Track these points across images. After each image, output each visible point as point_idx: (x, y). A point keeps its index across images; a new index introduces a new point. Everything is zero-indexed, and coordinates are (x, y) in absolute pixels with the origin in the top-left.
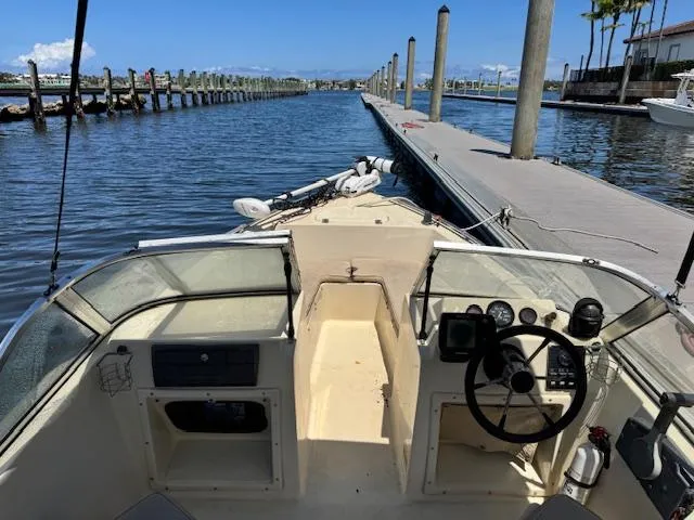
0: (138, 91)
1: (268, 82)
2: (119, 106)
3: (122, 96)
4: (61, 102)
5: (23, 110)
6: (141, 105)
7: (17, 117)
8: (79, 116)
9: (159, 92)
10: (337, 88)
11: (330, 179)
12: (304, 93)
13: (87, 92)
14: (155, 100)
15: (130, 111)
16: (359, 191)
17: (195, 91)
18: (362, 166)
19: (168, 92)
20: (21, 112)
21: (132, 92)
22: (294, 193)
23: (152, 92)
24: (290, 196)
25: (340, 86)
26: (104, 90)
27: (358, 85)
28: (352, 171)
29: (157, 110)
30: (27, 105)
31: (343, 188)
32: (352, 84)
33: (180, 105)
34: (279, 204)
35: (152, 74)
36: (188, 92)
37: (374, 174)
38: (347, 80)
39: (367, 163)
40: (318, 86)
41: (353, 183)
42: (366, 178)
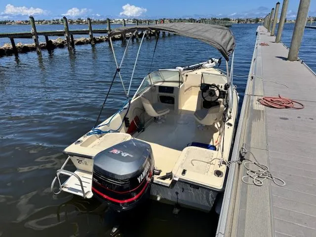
3: (152, 31)
8: (137, 39)
10: (249, 22)
11: (200, 64)
15: (154, 37)
16: (208, 67)
18: (210, 61)
22: (190, 66)
25: (251, 21)
28: (207, 62)
31: (204, 66)
32: (257, 20)
34: (186, 69)
37: (214, 63)
38: (255, 18)
39: (212, 60)
40: (238, 22)
41: (207, 65)
42: (211, 64)
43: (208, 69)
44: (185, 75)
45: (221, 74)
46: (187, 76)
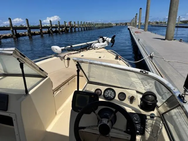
0: (67, 27)
1: (103, 24)
2: (62, 31)
3: (63, 28)
4: (48, 30)
5: (39, 32)
6: (68, 31)
7: (37, 34)
8: (51, 34)
9: (72, 27)
10: (122, 25)
11: (89, 43)
12: (112, 27)
13: (54, 27)
14: (71, 29)
15: (64, 32)
16: (99, 47)
17: (82, 27)
18: (101, 40)
19: (74, 27)
20: (38, 33)
21: (65, 27)
22: (73, 46)
23: (70, 27)
24: (71, 47)
25: (123, 24)
26: (58, 27)
27: (128, 24)
28: (97, 41)
29: (72, 32)
30: (40, 31)
31: (94, 46)
32: (126, 24)
33: (78, 30)
34: (67, 49)
35: (70, 23)
36: (80, 27)
37: (105, 43)
38: (125, 23)
39: (103, 39)
40: (116, 25)
41: (97, 45)
42: (102, 44)
43: (98, 51)
44: (66, 58)
45: (117, 58)
46: (68, 59)
